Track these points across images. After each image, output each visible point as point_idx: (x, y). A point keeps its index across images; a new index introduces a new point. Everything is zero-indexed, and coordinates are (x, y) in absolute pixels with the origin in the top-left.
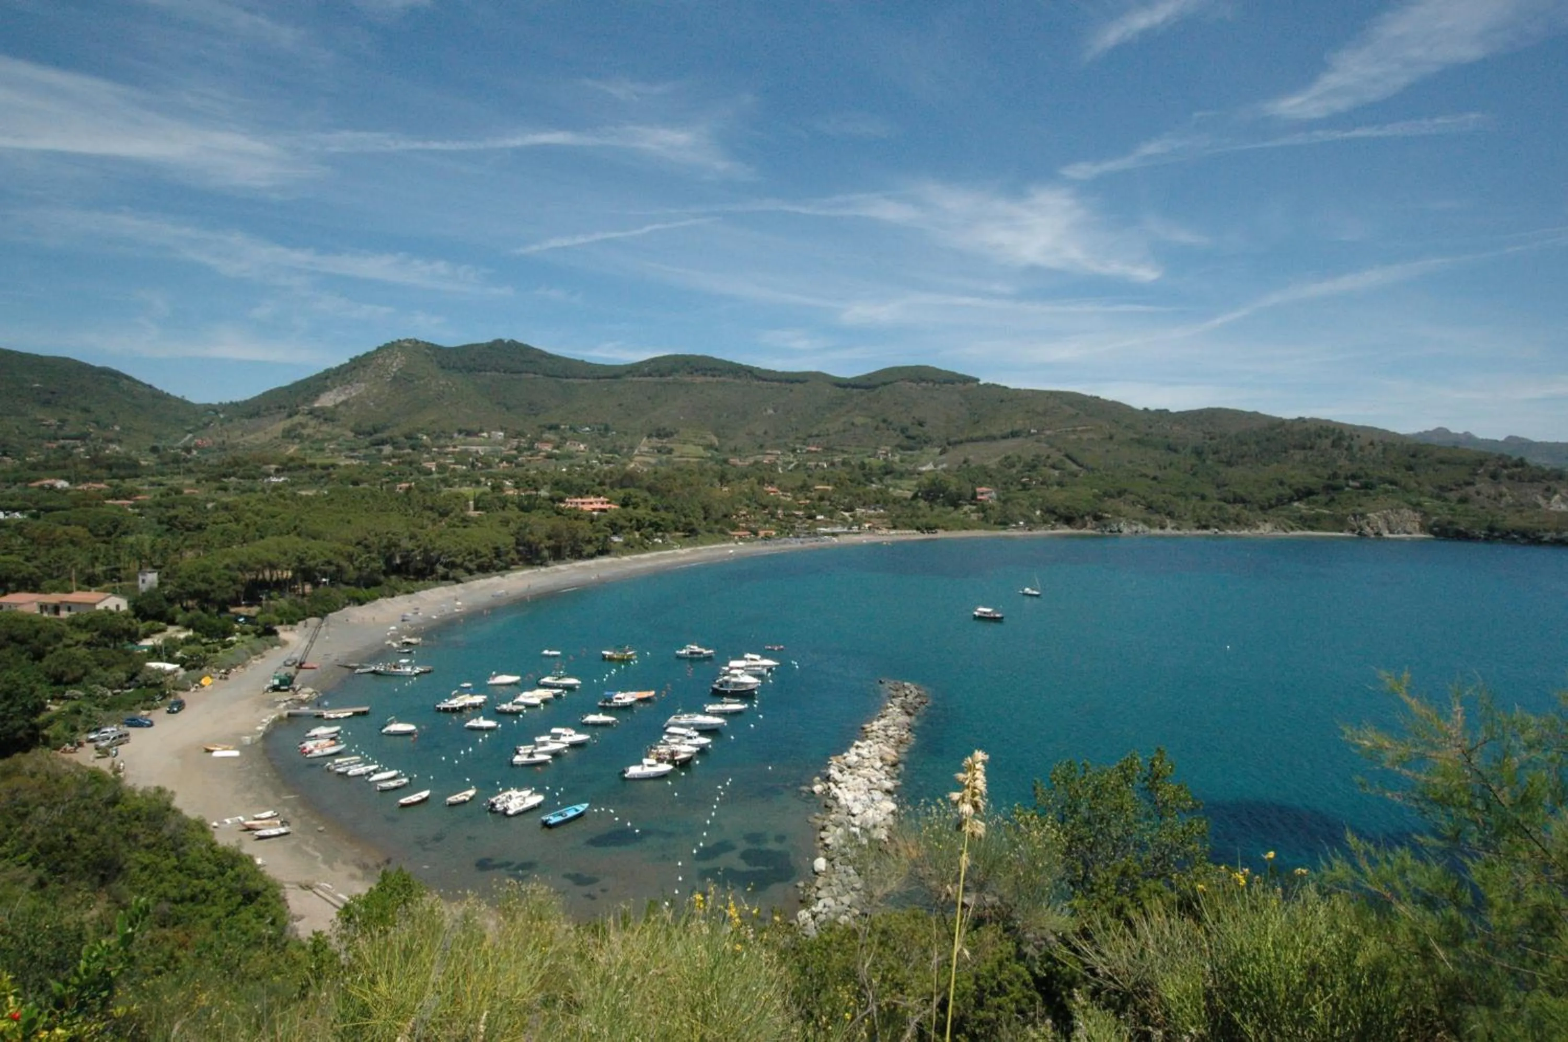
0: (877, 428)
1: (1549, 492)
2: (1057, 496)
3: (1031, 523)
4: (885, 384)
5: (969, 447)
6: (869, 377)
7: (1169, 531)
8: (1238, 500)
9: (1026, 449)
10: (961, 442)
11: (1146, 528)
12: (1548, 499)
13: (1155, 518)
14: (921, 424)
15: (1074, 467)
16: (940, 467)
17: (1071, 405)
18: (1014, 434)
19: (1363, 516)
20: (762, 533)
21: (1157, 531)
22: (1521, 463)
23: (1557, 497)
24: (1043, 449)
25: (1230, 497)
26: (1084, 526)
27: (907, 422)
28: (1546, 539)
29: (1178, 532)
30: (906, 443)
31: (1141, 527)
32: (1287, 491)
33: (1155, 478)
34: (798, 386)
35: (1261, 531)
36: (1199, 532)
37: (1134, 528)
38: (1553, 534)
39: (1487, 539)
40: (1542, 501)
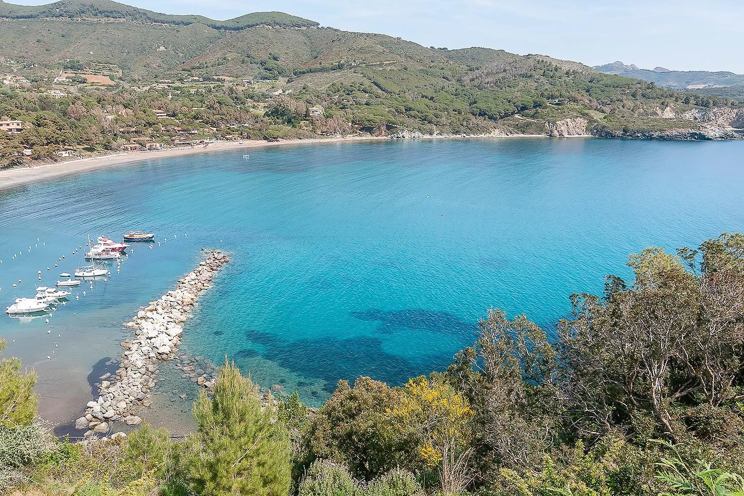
0: (243, 62)
1: (664, 105)
2: (365, 113)
3: (344, 133)
4: (249, 26)
5: (308, 77)
6: (237, 20)
7: (434, 136)
8: (482, 114)
9: (347, 78)
10: (304, 73)
11: (421, 135)
12: (663, 110)
13: (428, 126)
14: (275, 59)
15: (380, 91)
16: (287, 92)
17: (382, 44)
18: (340, 67)
19: (554, 123)
20: (148, 145)
21: (427, 137)
22: (651, 86)
23: (668, 109)
24: (358, 78)
25: (477, 111)
26: (380, 134)
27: (265, 57)
28: (655, 136)
29: (441, 137)
30: (264, 73)
31: (417, 134)
32: (512, 108)
33: (432, 98)
34: (182, 28)
35: (492, 134)
36: (455, 136)
37: (413, 135)
38: (658, 133)
39: (622, 138)
40: (659, 112)
